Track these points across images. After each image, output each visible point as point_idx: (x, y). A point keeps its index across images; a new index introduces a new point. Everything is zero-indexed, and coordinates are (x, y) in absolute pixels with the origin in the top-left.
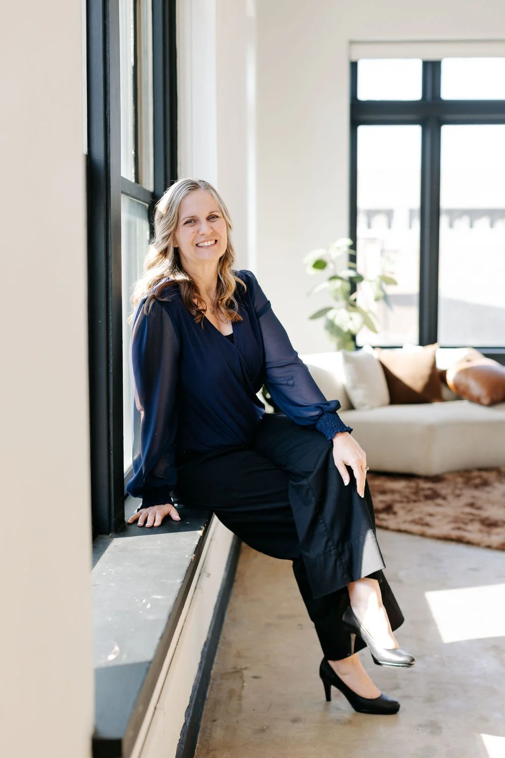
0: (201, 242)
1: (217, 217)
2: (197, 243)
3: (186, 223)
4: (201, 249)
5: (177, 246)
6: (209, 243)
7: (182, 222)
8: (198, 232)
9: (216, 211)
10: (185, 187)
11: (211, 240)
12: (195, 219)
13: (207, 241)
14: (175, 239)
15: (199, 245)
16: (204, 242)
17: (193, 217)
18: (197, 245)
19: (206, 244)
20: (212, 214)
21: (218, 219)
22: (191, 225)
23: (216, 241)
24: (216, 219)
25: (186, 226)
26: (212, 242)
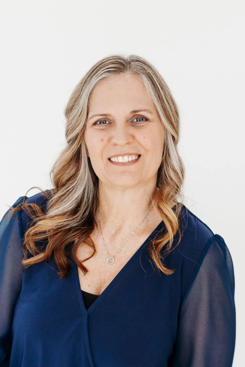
0: (114, 157)
1: (147, 120)
2: (109, 157)
3: (95, 124)
4: (114, 167)
6: (126, 159)
7: (91, 122)
8: (109, 140)
9: (145, 110)
13: (124, 155)
15: (113, 159)
16: (117, 156)
17: (105, 115)
18: (109, 159)
19: (120, 159)
20: (137, 113)
21: (147, 122)
22: (103, 127)
23: (140, 156)
24: (143, 123)
25: (96, 127)
26: (130, 157)
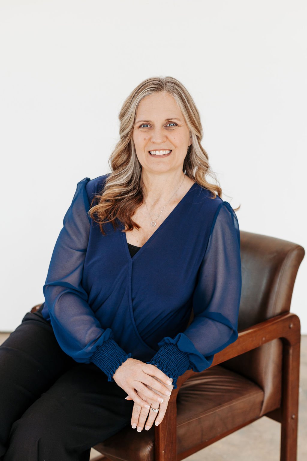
0: (153, 151)
1: (177, 125)
3: (140, 127)
7: (137, 125)
8: (150, 139)
12: (151, 123)
13: (159, 150)
15: (152, 152)
17: (148, 121)
18: (149, 152)
19: (157, 153)
20: (170, 121)
21: (177, 127)
22: (145, 129)
23: (171, 151)
24: (174, 127)
25: (141, 129)
26: (164, 151)
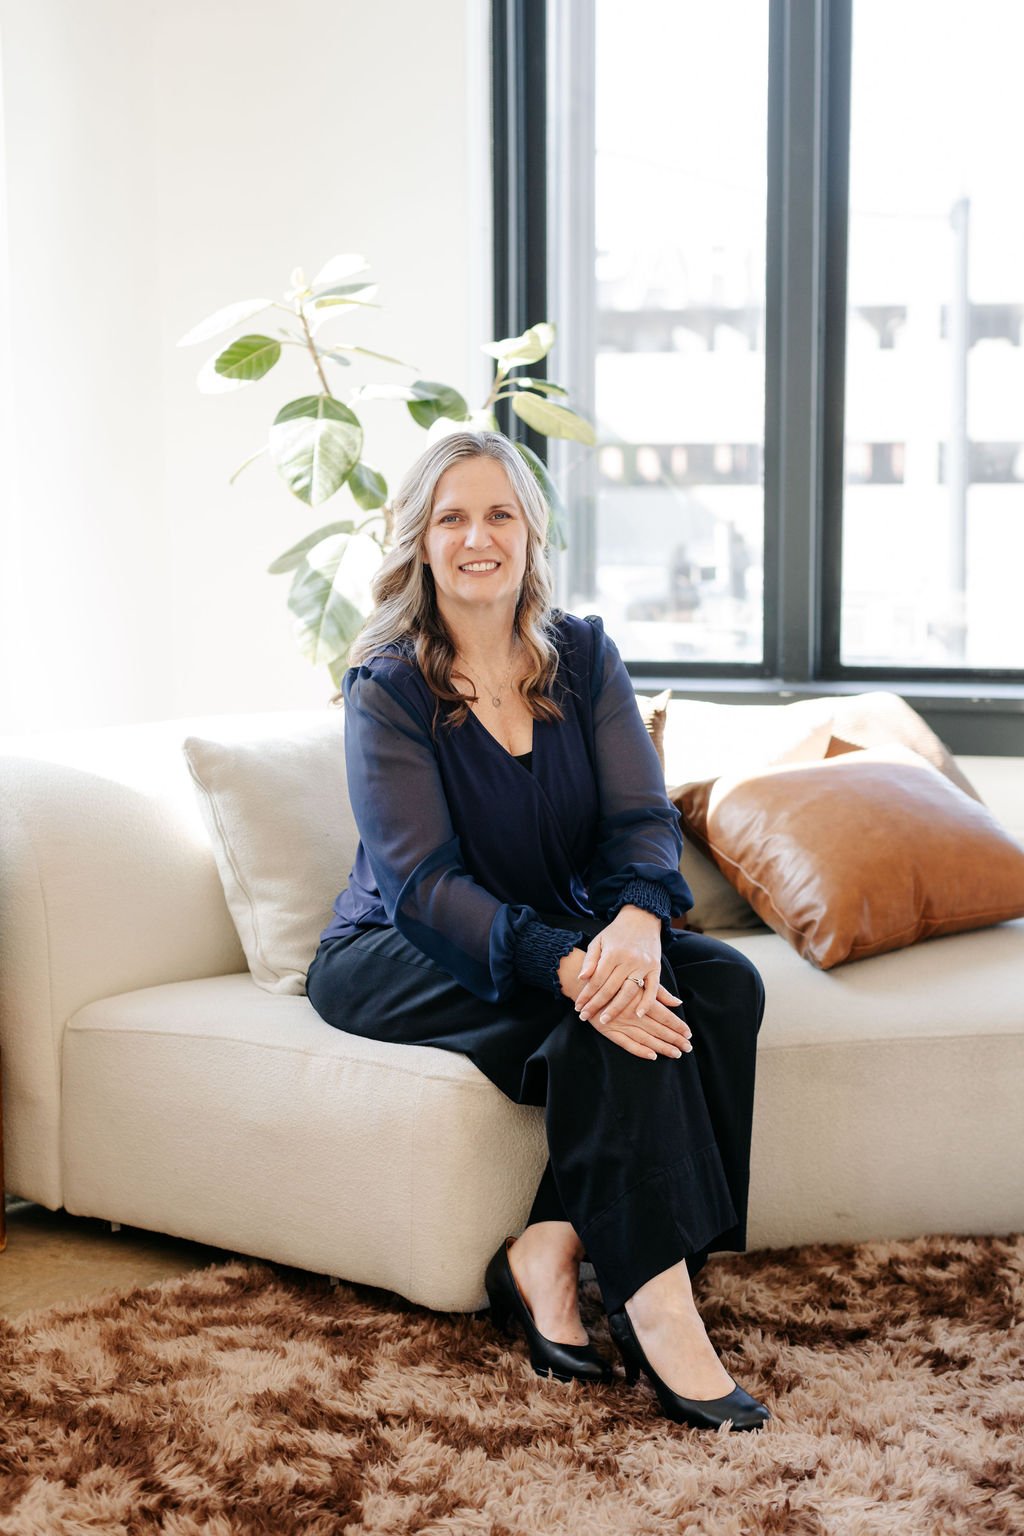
0: (468, 564)
1: (509, 516)
2: (460, 564)
3: (442, 521)
5: (426, 563)
6: (483, 567)
7: (436, 517)
8: (463, 541)
9: (510, 504)
10: (453, 448)
11: (487, 561)
12: (463, 514)
13: (479, 562)
14: (424, 548)
15: (466, 568)
16: (473, 563)
17: (457, 510)
18: (460, 568)
19: (478, 568)
20: (500, 509)
21: (510, 520)
22: (452, 524)
23: (499, 564)
24: (505, 521)
25: (443, 525)
26: (489, 564)
